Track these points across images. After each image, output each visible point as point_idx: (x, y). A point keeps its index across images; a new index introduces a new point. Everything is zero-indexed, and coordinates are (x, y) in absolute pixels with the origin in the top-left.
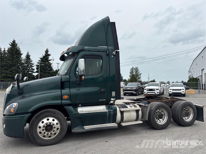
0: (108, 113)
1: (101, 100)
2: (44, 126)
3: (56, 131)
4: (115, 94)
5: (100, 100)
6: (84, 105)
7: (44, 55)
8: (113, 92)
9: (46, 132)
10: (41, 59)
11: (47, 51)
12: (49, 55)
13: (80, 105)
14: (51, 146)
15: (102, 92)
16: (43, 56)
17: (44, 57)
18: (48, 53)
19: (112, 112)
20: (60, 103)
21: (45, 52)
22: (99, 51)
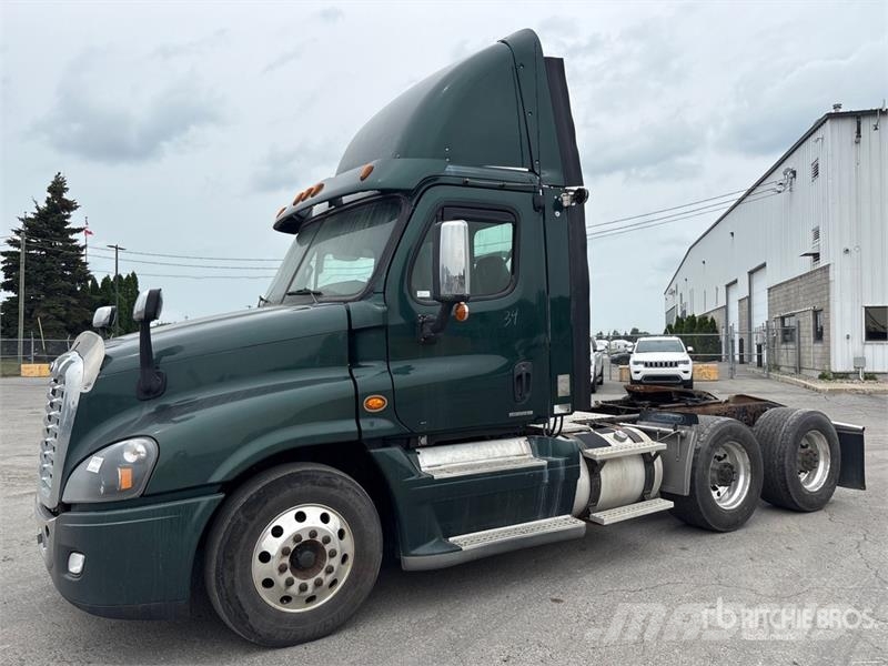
0: (546, 471)
1: (518, 414)
2: (285, 552)
3: (339, 568)
4: (568, 385)
5: (511, 414)
6: (440, 440)
7: (43, 205)
8: (560, 378)
9: (295, 579)
10: (27, 221)
11: (57, 188)
12: (70, 206)
13: (423, 441)
14: (320, 642)
15: (520, 377)
16: (38, 208)
17: (42, 216)
18: (65, 196)
19: (562, 468)
20: (353, 433)
21: (50, 190)
22: (502, 188)
